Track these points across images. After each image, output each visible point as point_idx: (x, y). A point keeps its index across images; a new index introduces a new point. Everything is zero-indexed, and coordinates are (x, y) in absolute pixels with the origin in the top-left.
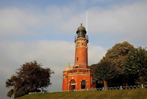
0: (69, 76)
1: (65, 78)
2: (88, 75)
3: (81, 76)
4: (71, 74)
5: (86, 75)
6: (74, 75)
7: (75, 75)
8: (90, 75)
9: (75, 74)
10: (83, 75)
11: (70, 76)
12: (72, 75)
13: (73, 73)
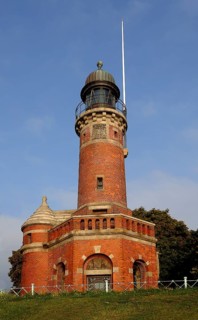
0: (76, 238)
1: (36, 250)
2: (150, 244)
3: (133, 242)
4: (86, 231)
5: (144, 242)
6: (103, 237)
7: (109, 237)
8: (154, 245)
9: (108, 234)
10: (136, 240)
11: (82, 238)
12: (94, 237)
13: (98, 228)
